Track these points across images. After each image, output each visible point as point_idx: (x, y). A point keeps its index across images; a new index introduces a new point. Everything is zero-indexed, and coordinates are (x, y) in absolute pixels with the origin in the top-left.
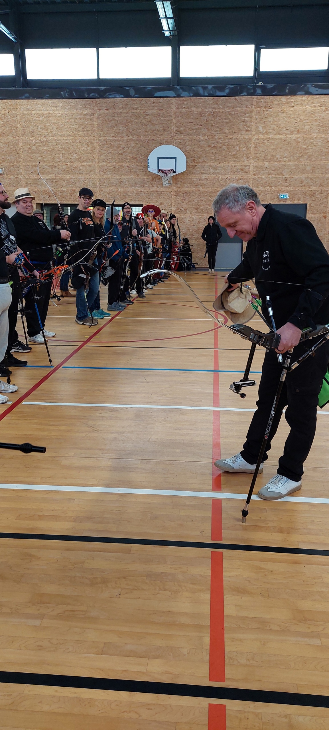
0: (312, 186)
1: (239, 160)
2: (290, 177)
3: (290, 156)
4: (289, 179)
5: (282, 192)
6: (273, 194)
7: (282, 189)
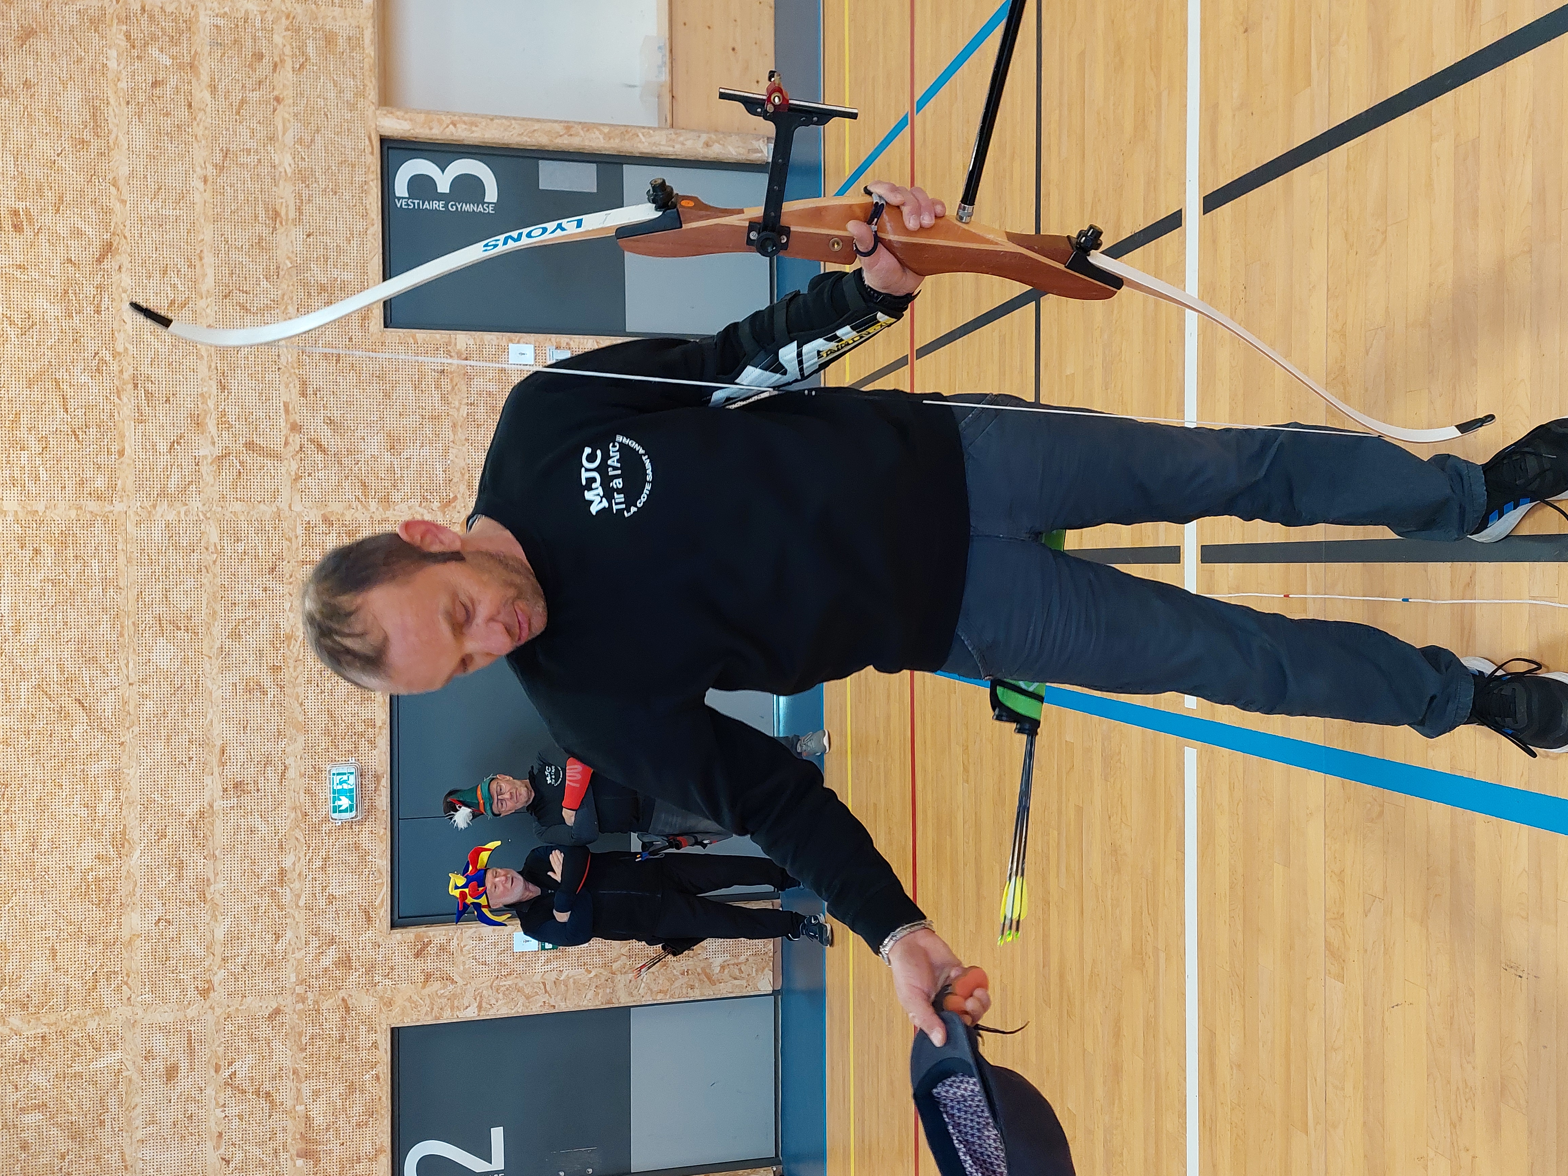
0: (277, 626)
1: (112, 1102)
2: (223, 764)
3: (84, 780)
4: (233, 771)
5: (314, 804)
6: (325, 860)
7: (295, 808)
